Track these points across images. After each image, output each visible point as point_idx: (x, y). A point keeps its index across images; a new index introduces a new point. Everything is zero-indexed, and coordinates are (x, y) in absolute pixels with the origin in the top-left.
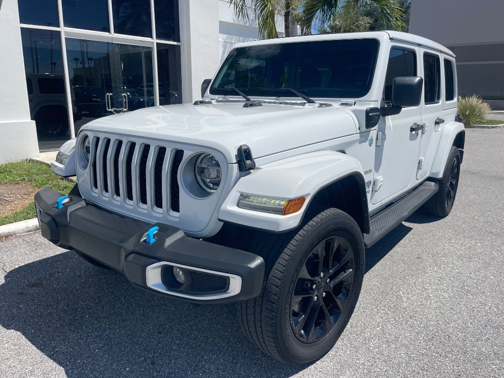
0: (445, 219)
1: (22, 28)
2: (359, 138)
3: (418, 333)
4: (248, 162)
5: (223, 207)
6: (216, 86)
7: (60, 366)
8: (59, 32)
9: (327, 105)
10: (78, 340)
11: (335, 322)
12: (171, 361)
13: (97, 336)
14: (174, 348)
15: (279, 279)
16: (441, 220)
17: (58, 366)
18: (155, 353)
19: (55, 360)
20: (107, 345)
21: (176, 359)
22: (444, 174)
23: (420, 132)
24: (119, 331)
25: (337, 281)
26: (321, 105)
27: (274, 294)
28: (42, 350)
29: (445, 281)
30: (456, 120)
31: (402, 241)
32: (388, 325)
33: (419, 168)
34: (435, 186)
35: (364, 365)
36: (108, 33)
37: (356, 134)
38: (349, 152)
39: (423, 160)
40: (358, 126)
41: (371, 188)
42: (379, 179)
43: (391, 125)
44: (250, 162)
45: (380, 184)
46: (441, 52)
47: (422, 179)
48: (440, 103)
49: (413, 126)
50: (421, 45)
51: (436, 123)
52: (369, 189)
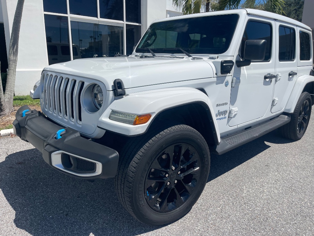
0: (297, 142)
1: (45, 15)
2: (216, 80)
3: (246, 214)
4: (119, 90)
5: (100, 118)
6: (140, 47)
7: (15, 210)
8: (67, 17)
9: (198, 58)
10: (30, 196)
11: (185, 201)
12: (78, 214)
13: (42, 195)
14: (83, 207)
15: (134, 168)
16: (293, 143)
17: (13, 210)
18: (71, 209)
19: (13, 207)
20: (46, 201)
21: (81, 214)
22: (295, 110)
23: (274, 80)
24: (55, 194)
25: (186, 174)
26: (194, 59)
27: (131, 177)
28: (8, 200)
29: (279, 182)
30: (310, 74)
31: (260, 154)
32: (227, 207)
33: (273, 105)
34: (287, 118)
35: (200, 231)
36: (96, 18)
37: (213, 77)
38: (206, 89)
39: (277, 99)
40: (215, 72)
41: (227, 115)
42: (235, 109)
43: (246, 74)
44: (121, 90)
45: (235, 113)
46: (297, 26)
47: (277, 113)
48: (295, 61)
49: (266, 75)
50: (277, 20)
51: (289, 75)
52: (225, 116)
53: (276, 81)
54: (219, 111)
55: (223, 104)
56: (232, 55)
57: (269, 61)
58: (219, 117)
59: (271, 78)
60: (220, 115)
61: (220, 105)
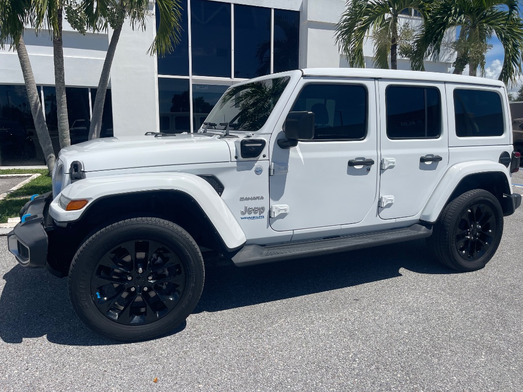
1: (159, 79)
2: (236, 165)
4: (74, 173)
8: (188, 80)
11: (160, 317)
33: (380, 205)
34: (425, 231)
36: (229, 78)
37: (231, 161)
38: (221, 177)
39: (387, 198)
40: (234, 155)
41: (266, 214)
42: (278, 207)
43: (302, 157)
44: (76, 173)
45: (281, 212)
46: (445, 82)
47: (398, 220)
48: (440, 138)
49: (353, 160)
50: (381, 78)
51: (423, 160)
52: (262, 215)
53: (382, 170)
54: (246, 208)
55: (255, 198)
56: (268, 132)
57: (363, 140)
58: (247, 215)
59: (367, 165)
60: (250, 213)
61: (247, 199)
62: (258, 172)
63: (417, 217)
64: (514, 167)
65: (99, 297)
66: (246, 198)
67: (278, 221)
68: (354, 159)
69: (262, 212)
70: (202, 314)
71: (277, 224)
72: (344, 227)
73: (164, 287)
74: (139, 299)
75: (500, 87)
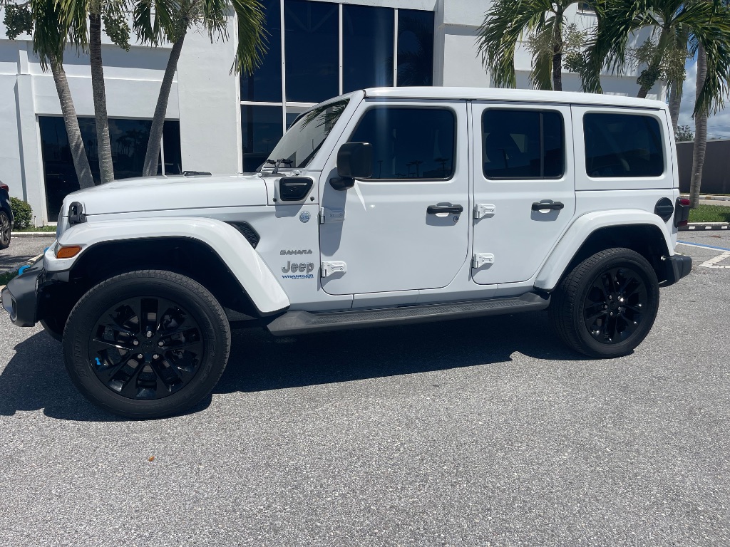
1: (242, 106)
2: (275, 210)
4: (73, 216)
8: (281, 107)
33: (473, 267)
34: (537, 301)
37: (268, 205)
38: (256, 225)
39: (483, 256)
40: (272, 196)
41: (315, 272)
42: (332, 264)
43: (362, 200)
44: (75, 216)
45: (335, 271)
46: (571, 104)
47: (500, 286)
48: (562, 179)
49: (434, 206)
50: (475, 100)
51: (536, 207)
52: (310, 273)
53: (476, 220)
54: (289, 262)
55: (300, 252)
56: (316, 169)
57: (447, 180)
58: (290, 273)
59: (454, 212)
60: (293, 270)
61: (289, 253)
62: (305, 218)
63: (530, 283)
64: (679, 220)
65: (99, 363)
66: (289, 251)
67: (332, 282)
68: (435, 204)
69: (311, 270)
70: (234, 394)
71: (330, 285)
72: (422, 292)
73: (180, 356)
74: (148, 369)
75: (658, 109)
